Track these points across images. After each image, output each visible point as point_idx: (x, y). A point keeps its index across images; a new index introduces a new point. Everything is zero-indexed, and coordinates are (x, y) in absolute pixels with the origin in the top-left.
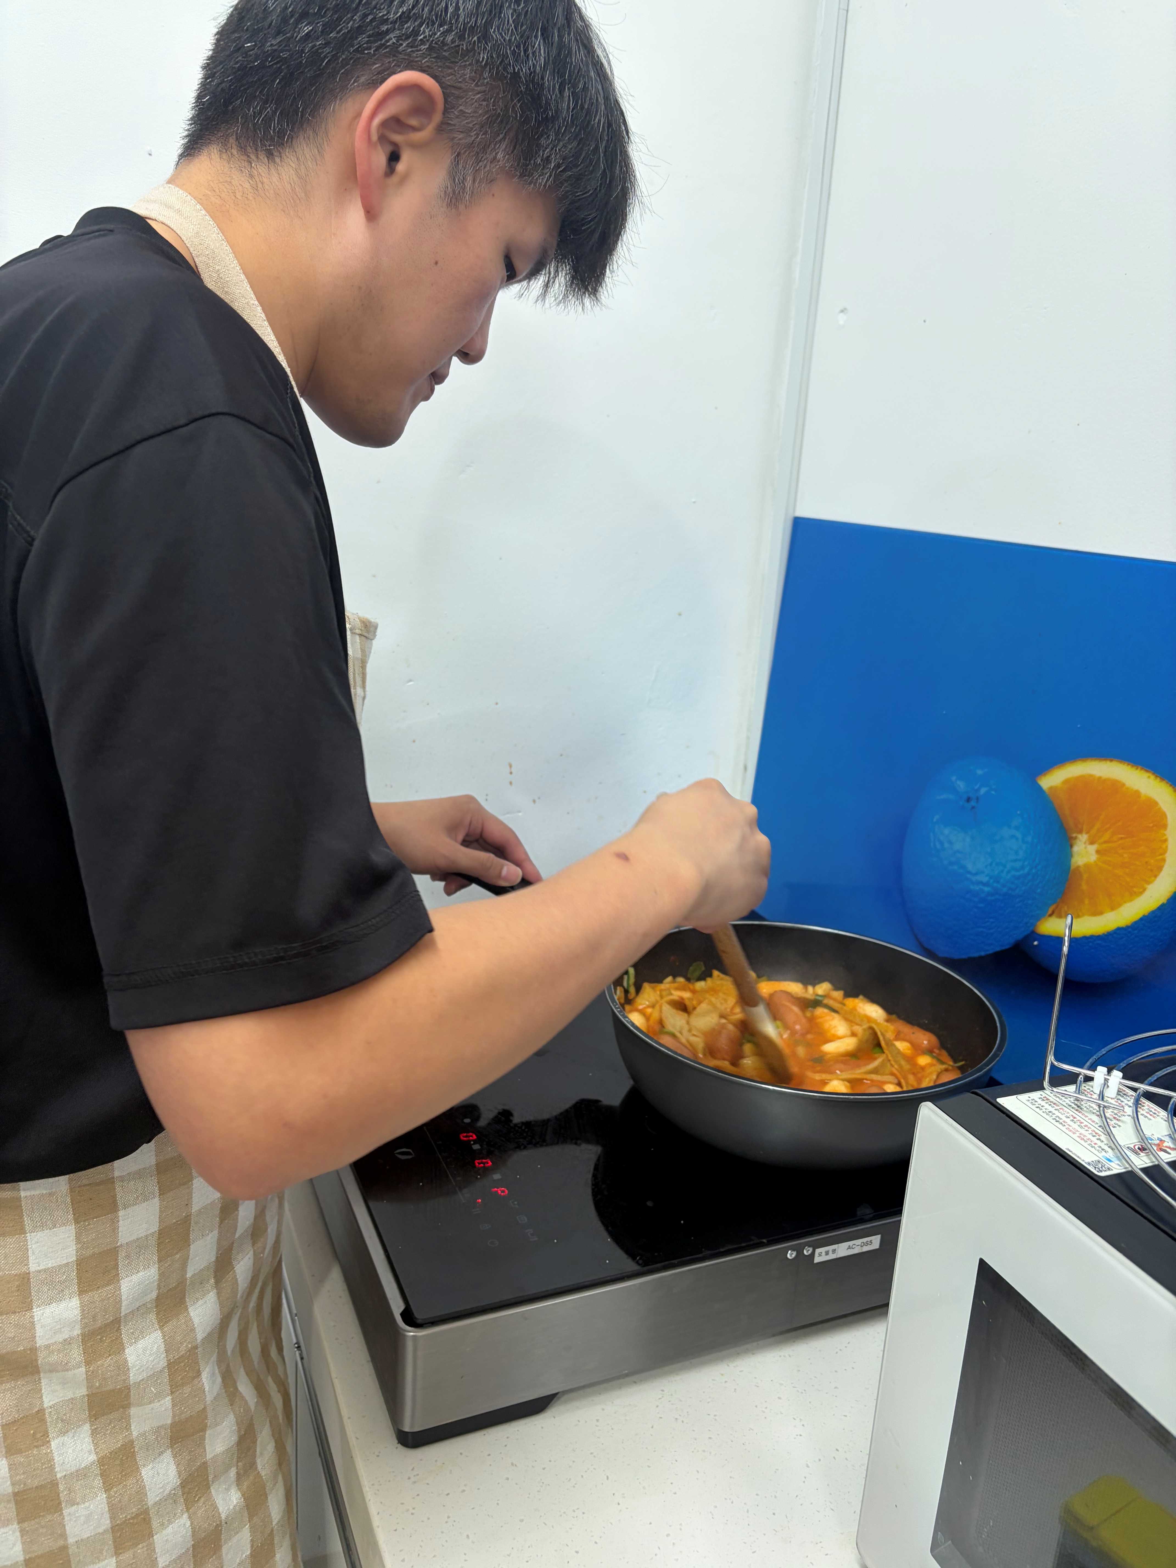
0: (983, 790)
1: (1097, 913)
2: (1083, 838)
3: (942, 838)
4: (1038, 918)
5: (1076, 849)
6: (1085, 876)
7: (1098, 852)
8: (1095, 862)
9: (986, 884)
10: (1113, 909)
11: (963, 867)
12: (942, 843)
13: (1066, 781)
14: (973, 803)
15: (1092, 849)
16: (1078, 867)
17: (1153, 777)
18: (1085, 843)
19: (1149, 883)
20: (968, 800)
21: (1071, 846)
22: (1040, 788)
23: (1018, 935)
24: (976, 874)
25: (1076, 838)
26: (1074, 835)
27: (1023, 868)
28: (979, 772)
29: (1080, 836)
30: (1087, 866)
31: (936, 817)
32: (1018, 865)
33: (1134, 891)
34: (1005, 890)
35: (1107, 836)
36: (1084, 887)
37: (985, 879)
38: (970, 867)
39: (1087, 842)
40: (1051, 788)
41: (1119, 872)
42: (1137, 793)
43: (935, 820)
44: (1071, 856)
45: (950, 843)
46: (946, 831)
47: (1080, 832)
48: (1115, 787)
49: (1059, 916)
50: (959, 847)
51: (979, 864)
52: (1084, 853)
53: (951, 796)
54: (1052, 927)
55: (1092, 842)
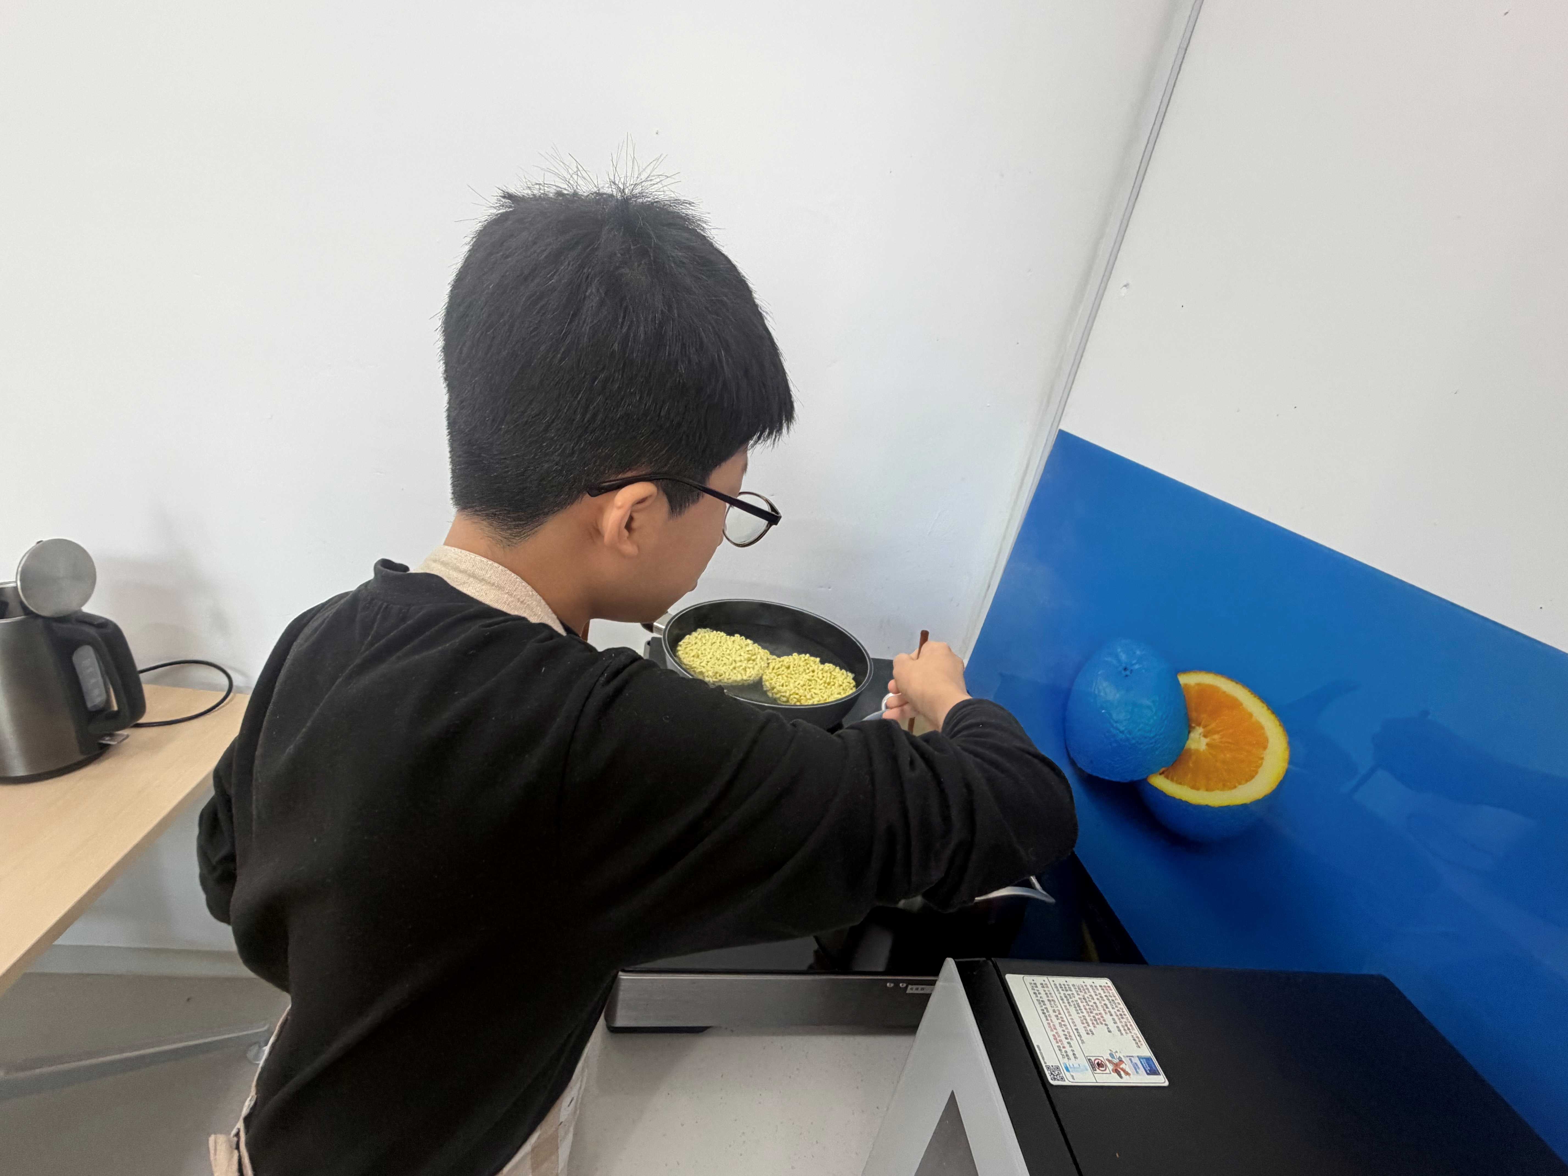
0: (1137, 667)
1: (1195, 787)
2: (1200, 730)
3: (1101, 687)
4: (1153, 772)
5: (1192, 735)
6: (1194, 758)
7: (1207, 744)
8: (1204, 750)
9: (1122, 732)
10: (1208, 789)
11: (1109, 714)
12: (1100, 691)
13: (1198, 685)
14: (1128, 673)
15: (1206, 742)
16: (1189, 750)
17: (1265, 708)
18: (1200, 734)
19: (1240, 784)
20: (1125, 669)
21: (1189, 732)
22: (1178, 681)
23: (1138, 778)
24: (1116, 722)
25: (1194, 728)
26: (1193, 725)
27: (1150, 731)
29: (1197, 728)
30: (1197, 751)
31: (1101, 672)
32: (1148, 728)
33: (1227, 785)
34: (1134, 741)
35: (1218, 737)
36: (1191, 764)
37: (1122, 729)
38: (1114, 716)
39: (1202, 734)
40: (1186, 685)
42: (1251, 715)
43: (1099, 673)
44: (1188, 739)
45: (1105, 692)
46: (1105, 684)
47: (1199, 725)
48: (1235, 704)
49: (1167, 777)
50: (1110, 697)
51: (1122, 716)
52: (1197, 741)
53: (1115, 662)
54: (1160, 782)
55: (1205, 736)
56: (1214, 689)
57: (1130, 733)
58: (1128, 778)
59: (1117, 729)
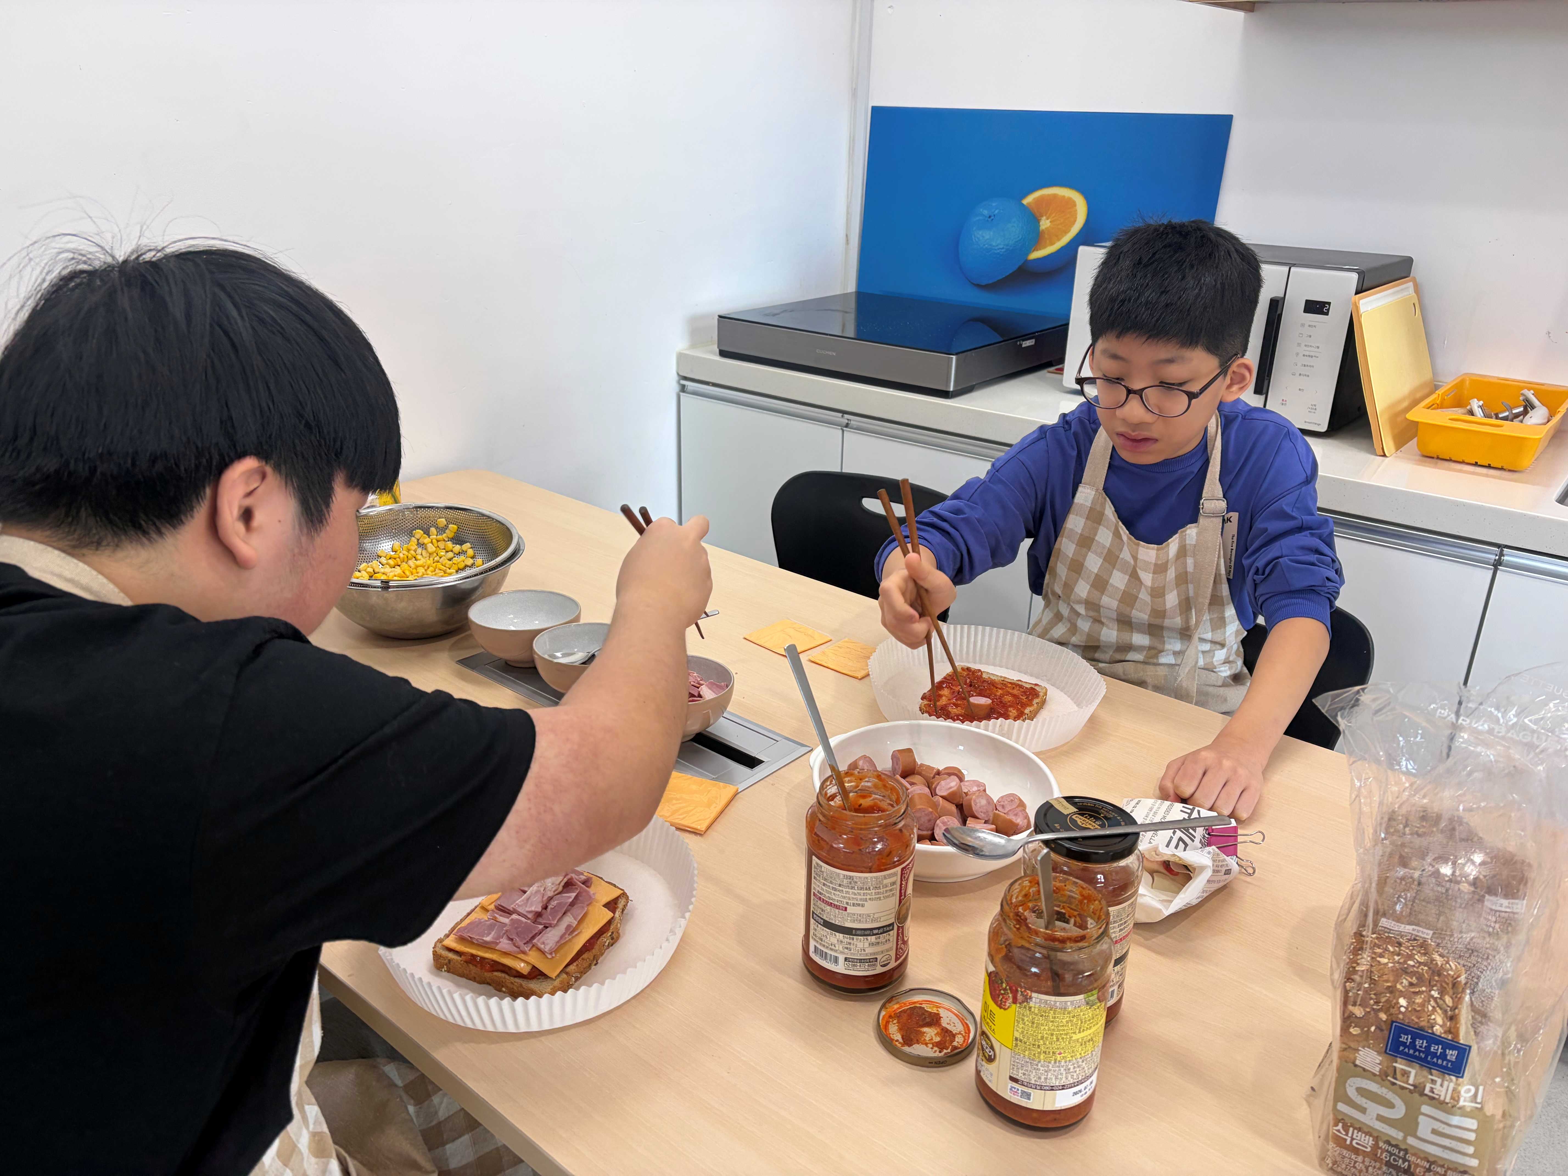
0: (996, 212)
1: (1052, 244)
2: (1044, 218)
3: (978, 236)
4: (1028, 254)
5: (1041, 223)
6: (1046, 232)
8: (1049, 226)
9: (1003, 248)
11: (991, 245)
12: (978, 238)
13: (1033, 200)
14: (992, 218)
15: (1048, 221)
16: (1043, 230)
17: (1069, 189)
18: (1044, 220)
19: (1070, 228)
20: (990, 217)
21: (1039, 223)
22: (1024, 204)
23: (1020, 263)
24: (997, 246)
25: (1040, 220)
27: (1018, 237)
28: (994, 204)
29: (1042, 218)
30: (1047, 228)
31: (974, 228)
32: (1016, 237)
33: (1065, 232)
34: (1010, 248)
35: (1053, 215)
36: (1046, 236)
37: (1001, 247)
38: (994, 244)
39: (1046, 219)
40: (1028, 203)
41: (1060, 227)
42: (1064, 197)
43: (974, 230)
44: (1040, 226)
45: (983, 237)
46: (980, 233)
47: (1042, 216)
48: (1055, 196)
49: (1037, 250)
50: (987, 237)
51: (998, 242)
52: (1045, 224)
53: (981, 218)
54: (1035, 255)
55: (1048, 219)
56: (1042, 198)
57: (1007, 245)
58: (1015, 268)
59: (998, 249)
